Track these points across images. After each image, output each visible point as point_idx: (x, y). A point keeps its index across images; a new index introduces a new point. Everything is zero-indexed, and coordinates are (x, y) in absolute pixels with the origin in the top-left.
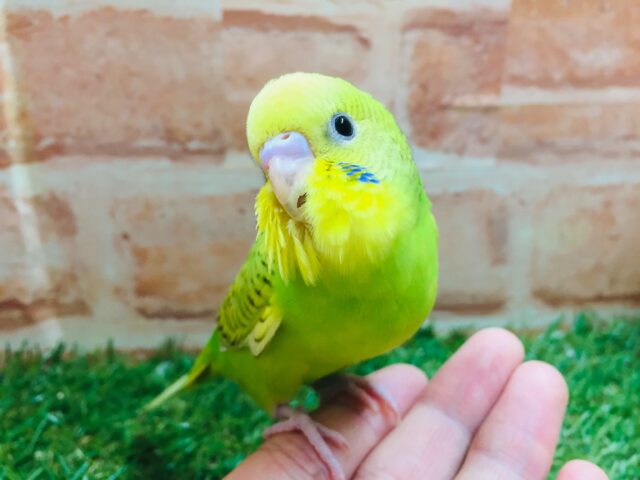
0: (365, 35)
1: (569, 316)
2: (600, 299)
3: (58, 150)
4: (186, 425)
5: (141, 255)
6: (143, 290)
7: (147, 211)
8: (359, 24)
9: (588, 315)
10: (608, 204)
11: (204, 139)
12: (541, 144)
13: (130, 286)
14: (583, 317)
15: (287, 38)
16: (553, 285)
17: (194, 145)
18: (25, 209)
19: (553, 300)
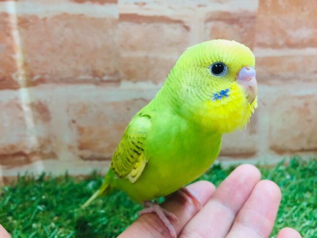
0: (187, 24)
1: (288, 159)
2: (303, 150)
3: (42, 81)
4: (103, 211)
5: (81, 130)
6: (82, 147)
7: (84, 109)
8: (184, 19)
9: (297, 158)
10: (306, 104)
11: (111, 75)
12: (273, 76)
13: (76, 145)
14: (294, 159)
15: (150, 27)
16: (279, 144)
17: (105, 78)
18: (26, 109)
19: (280, 151)
